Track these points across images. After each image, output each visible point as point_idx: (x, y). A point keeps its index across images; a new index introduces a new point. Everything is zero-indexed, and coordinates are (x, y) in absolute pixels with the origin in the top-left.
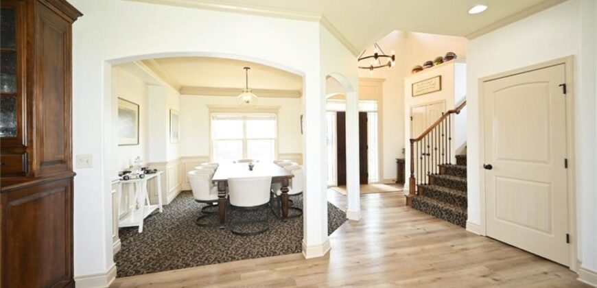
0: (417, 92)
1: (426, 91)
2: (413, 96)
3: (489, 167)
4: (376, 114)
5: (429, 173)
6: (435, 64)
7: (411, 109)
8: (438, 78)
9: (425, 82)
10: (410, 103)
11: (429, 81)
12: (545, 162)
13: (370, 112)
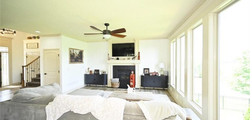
0: (29, 47)
1: (32, 47)
2: (27, 48)
3: (46, 74)
4: (8, 53)
5: (32, 78)
6: (36, 38)
7: (27, 53)
8: (37, 44)
9: (32, 44)
10: (26, 51)
11: (34, 44)
12: (55, 72)
13: (3, 52)
